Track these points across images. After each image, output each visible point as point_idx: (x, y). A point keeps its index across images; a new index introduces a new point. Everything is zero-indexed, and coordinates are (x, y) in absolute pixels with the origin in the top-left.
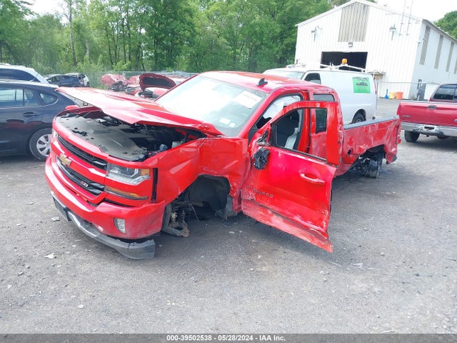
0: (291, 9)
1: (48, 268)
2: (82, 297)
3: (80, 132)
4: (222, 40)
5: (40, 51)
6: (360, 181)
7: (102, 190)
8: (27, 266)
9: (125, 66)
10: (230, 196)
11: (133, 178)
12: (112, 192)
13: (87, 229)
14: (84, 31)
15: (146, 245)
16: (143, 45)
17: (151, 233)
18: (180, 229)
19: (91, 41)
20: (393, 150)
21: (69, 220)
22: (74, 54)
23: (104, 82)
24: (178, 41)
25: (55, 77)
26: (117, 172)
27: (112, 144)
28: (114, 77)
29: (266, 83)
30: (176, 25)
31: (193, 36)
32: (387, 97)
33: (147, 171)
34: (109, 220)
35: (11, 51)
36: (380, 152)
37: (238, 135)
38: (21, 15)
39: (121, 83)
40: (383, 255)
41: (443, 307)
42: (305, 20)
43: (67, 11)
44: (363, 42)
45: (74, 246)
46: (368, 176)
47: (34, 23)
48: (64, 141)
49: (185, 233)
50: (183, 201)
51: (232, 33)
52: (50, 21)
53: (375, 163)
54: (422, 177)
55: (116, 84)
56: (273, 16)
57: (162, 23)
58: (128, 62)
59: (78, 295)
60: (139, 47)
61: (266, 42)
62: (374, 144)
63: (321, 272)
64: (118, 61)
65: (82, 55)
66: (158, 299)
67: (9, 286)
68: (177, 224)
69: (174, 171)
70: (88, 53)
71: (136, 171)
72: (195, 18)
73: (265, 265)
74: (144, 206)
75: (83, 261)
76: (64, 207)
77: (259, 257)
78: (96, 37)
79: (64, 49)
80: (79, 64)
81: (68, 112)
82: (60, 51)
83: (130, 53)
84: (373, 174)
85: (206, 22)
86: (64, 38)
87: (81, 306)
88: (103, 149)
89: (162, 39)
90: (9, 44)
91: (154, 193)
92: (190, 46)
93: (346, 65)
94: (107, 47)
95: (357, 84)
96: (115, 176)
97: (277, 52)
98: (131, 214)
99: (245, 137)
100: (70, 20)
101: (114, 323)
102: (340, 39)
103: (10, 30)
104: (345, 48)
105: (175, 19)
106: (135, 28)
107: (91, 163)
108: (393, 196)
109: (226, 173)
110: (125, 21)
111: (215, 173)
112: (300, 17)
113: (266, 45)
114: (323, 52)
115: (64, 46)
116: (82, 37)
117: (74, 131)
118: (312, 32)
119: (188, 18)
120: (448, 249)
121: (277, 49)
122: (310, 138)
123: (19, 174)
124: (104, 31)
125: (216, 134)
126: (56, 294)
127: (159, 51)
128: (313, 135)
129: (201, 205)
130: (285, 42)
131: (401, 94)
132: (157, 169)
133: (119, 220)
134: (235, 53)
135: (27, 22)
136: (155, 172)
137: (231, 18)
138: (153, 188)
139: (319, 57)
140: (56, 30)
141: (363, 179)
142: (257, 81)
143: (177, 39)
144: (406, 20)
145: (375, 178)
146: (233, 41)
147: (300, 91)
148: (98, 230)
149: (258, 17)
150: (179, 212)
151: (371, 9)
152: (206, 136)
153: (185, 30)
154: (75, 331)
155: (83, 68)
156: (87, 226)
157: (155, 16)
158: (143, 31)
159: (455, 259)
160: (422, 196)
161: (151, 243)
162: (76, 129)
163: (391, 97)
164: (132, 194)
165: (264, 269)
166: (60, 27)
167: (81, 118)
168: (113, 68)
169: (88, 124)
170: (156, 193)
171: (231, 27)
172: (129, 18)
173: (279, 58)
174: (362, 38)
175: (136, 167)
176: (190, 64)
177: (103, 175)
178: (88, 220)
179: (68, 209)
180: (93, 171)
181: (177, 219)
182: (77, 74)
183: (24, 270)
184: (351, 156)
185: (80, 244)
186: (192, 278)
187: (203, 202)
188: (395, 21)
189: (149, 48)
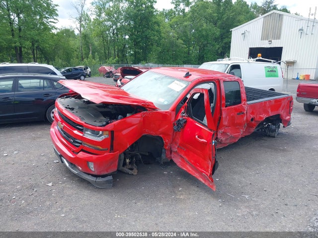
0: (228, 19)
1: (47, 192)
2: (64, 210)
3: (70, 107)
4: (180, 41)
5: (61, 52)
6: (262, 140)
7: (81, 144)
8: (35, 190)
9: (114, 61)
10: (164, 149)
11: (99, 137)
12: (87, 145)
13: (72, 168)
14: (89, 38)
15: (107, 179)
16: (127, 46)
17: (110, 171)
18: (132, 169)
19: (93, 45)
20: (288, 117)
21: (62, 162)
22: (82, 53)
23: (101, 71)
24: (149, 44)
25: (69, 69)
26: (89, 133)
27: (88, 116)
28: (107, 68)
29: (191, 75)
30: (149, 32)
31: (160, 39)
32: (298, 79)
33: (107, 132)
34: (84, 163)
35: (42, 53)
36: (277, 120)
37: (168, 110)
38: (50, 30)
39: (111, 72)
40: (266, 191)
41: (298, 227)
42: (238, 26)
43: (78, 26)
44: (280, 40)
45: (65, 179)
46: (269, 136)
47: (58, 34)
48: (61, 114)
49: (135, 172)
50: (134, 151)
51: (186, 36)
52: (68, 33)
53: (273, 127)
54: (310, 137)
55: (108, 73)
56: (216, 24)
57: (139, 32)
58: (117, 58)
59: (62, 208)
60: (125, 47)
61: (210, 42)
62: (271, 114)
63: (220, 200)
64: (110, 57)
65: (87, 54)
66: (110, 213)
67: (23, 202)
68: (130, 166)
69: (125, 132)
70: (91, 52)
71: (101, 132)
72: (161, 27)
73: (182, 194)
74: (105, 154)
75: (69, 188)
76: (59, 154)
77: (180, 189)
78: (96, 42)
79: (76, 50)
80: (85, 60)
81: (66, 95)
82: (73, 52)
83: (118, 52)
84: (273, 134)
85: (169, 29)
86: (75, 44)
87: (63, 215)
88: (82, 119)
89: (139, 42)
90: (42, 49)
91: (112, 146)
92: (157, 46)
93: (261, 58)
94: (103, 49)
95: (268, 71)
96: (88, 135)
97: (219, 48)
98: (97, 159)
99: (173, 110)
100: (80, 31)
101: (81, 226)
102: (263, 39)
103: (42, 39)
104: (266, 45)
105: (148, 28)
106: (122, 36)
107: (75, 127)
108: (284, 150)
109: (161, 134)
110: (115, 31)
111: (154, 134)
112: (234, 24)
113: (210, 43)
114: (250, 48)
115: (76, 49)
116: (87, 42)
117: (66, 108)
118: (242, 34)
119: (157, 27)
120: (314, 188)
121: (218, 46)
122: (221, 110)
123: (39, 133)
124: (102, 38)
125: (154, 109)
126: (49, 208)
127: (137, 50)
128: (223, 108)
129: (147, 154)
130: (224, 41)
131: (308, 76)
132: (113, 131)
133: (90, 163)
134: (189, 50)
135: (53, 34)
136: (112, 133)
137: (186, 26)
138: (111, 143)
139: (248, 51)
140: (71, 39)
141: (265, 138)
142: (184, 74)
143: (149, 42)
144: (311, 24)
145: (274, 137)
146: (187, 42)
147: (214, 80)
148: (79, 169)
149: (205, 25)
150: (131, 158)
151: (285, 17)
152: (147, 110)
153: (154, 36)
154: (57, 230)
155: (87, 63)
156: (72, 166)
157: (135, 27)
158: (127, 37)
159: (317, 195)
160: (306, 151)
161: (110, 178)
162: (68, 106)
163: (301, 78)
164: (98, 147)
165: (182, 197)
166: (74, 36)
167: (73, 98)
168: (106, 62)
169: (77, 103)
170: (113, 146)
171: (186, 32)
172: (117, 29)
173: (220, 52)
174: (278, 37)
175: (101, 130)
176: (158, 58)
177: (81, 135)
178: (72, 162)
179: (62, 155)
180: (76, 132)
181: (130, 163)
182: (83, 66)
183: (33, 192)
184: (253, 122)
185: (68, 177)
186: (134, 201)
187: (148, 152)
188: (303, 25)
189: (130, 48)
